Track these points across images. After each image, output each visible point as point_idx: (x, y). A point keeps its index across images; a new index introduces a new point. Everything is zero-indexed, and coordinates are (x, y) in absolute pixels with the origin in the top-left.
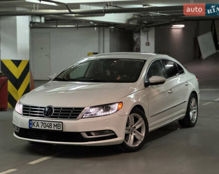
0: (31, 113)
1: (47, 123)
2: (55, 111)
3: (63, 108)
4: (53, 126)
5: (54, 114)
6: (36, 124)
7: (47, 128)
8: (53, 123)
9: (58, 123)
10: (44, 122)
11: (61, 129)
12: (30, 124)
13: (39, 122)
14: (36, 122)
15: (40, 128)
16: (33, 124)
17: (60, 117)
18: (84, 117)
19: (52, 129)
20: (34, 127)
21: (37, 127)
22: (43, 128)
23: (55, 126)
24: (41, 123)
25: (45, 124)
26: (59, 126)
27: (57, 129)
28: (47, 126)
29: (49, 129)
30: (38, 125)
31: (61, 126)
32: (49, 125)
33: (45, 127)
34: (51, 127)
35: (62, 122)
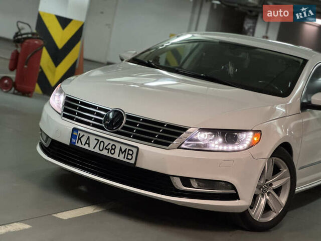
0: (79, 115)
1: (107, 142)
2: (127, 122)
3: (145, 120)
4: (117, 150)
5: (124, 128)
6: (84, 140)
7: (105, 152)
8: (118, 146)
9: (128, 148)
10: (101, 139)
11: (132, 161)
12: (73, 136)
13: (92, 138)
14: (86, 135)
15: (91, 149)
16: (79, 139)
17: (135, 137)
18: (183, 146)
19: (115, 156)
20: (79, 145)
21: (86, 147)
22: (97, 150)
23: (122, 153)
24: (96, 139)
25: (102, 144)
26: (130, 154)
27: (124, 158)
28: (107, 149)
29: (109, 155)
30: (88, 142)
31: (134, 156)
32: (109, 147)
33: (101, 149)
34: (113, 152)
35: (137, 148)
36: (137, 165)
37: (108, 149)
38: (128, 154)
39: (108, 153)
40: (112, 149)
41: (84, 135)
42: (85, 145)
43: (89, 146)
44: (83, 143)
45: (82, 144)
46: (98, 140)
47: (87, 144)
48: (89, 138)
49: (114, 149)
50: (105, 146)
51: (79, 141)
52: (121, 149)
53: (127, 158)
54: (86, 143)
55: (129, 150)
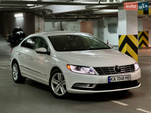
7: (121, 80)
10: (119, 77)
11: (130, 80)
12: (109, 79)
14: (114, 77)
15: (116, 81)
16: (112, 79)
17: (126, 72)
19: (125, 80)
20: (112, 81)
22: (118, 81)
23: (126, 78)
24: (117, 77)
25: (120, 78)
29: (123, 81)
31: (130, 78)
32: (122, 78)
33: (120, 80)
34: (123, 79)
35: (130, 75)
36: (131, 80)
37: (122, 79)
38: (128, 78)
44: (113, 80)
45: (113, 81)
46: (118, 77)
48: (115, 78)
49: (124, 78)
53: (128, 79)
54: (114, 80)
55: (128, 76)
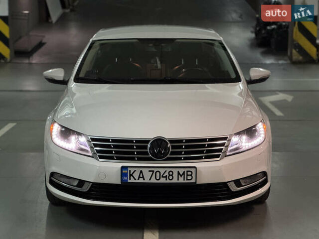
1: (162, 171)
2: (173, 147)
3: (188, 141)
4: (175, 175)
5: (172, 153)
6: (136, 175)
7: (163, 180)
8: (175, 171)
10: (155, 170)
11: (193, 181)
12: (123, 175)
13: (145, 171)
14: (138, 170)
15: (147, 180)
16: (131, 175)
17: (185, 159)
18: (228, 154)
19: (175, 181)
20: (132, 180)
21: (141, 180)
22: (153, 180)
23: (181, 176)
24: (150, 171)
25: (158, 173)
26: (189, 175)
27: (184, 180)
28: (164, 177)
29: (168, 181)
30: (141, 176)
31: (194, 175)
32: (167, 174)
33: (158, 178)
34: (171, 177)
35: (195, 167)
36: (197, 183)
37: (166, 177)
38: (187, 175)
39: (166, 179)
40: (170, 175)
41: (135, 171)
42: (138, 179)
43: (144, 179)
44: (137, 178)
45: (135, 179)
46: (153, 171)
47: (141, 177)
48: (141, 172)
49: (172, 175)
50: (161, 175)
51: (132, 177)
52: (179, 173)
53: (187, 179)
54: (139, 177)
55: (187, 171)
